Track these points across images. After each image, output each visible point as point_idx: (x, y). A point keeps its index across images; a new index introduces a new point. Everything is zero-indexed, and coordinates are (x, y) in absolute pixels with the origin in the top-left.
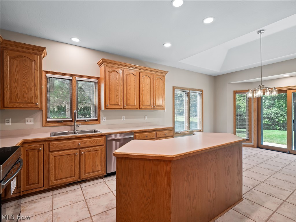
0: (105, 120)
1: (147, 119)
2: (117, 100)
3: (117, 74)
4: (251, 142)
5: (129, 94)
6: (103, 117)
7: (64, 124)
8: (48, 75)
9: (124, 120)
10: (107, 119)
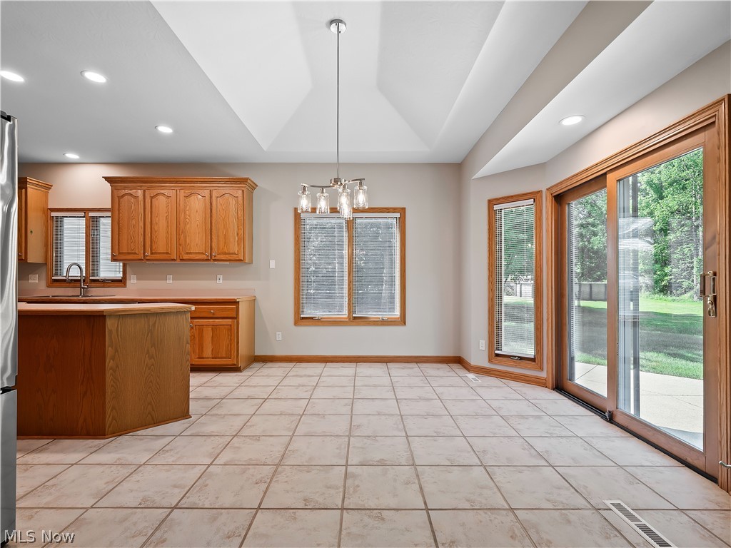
0: (135, 281)
1: (221, 281)
2: (132, 244)
3: (132, 200)
4: (541, 369)
5: (156, 232)
6: (132, 276)
7: (72, 284)
8: (53, 214)
9: (171, 282)
10: (138, 279)
